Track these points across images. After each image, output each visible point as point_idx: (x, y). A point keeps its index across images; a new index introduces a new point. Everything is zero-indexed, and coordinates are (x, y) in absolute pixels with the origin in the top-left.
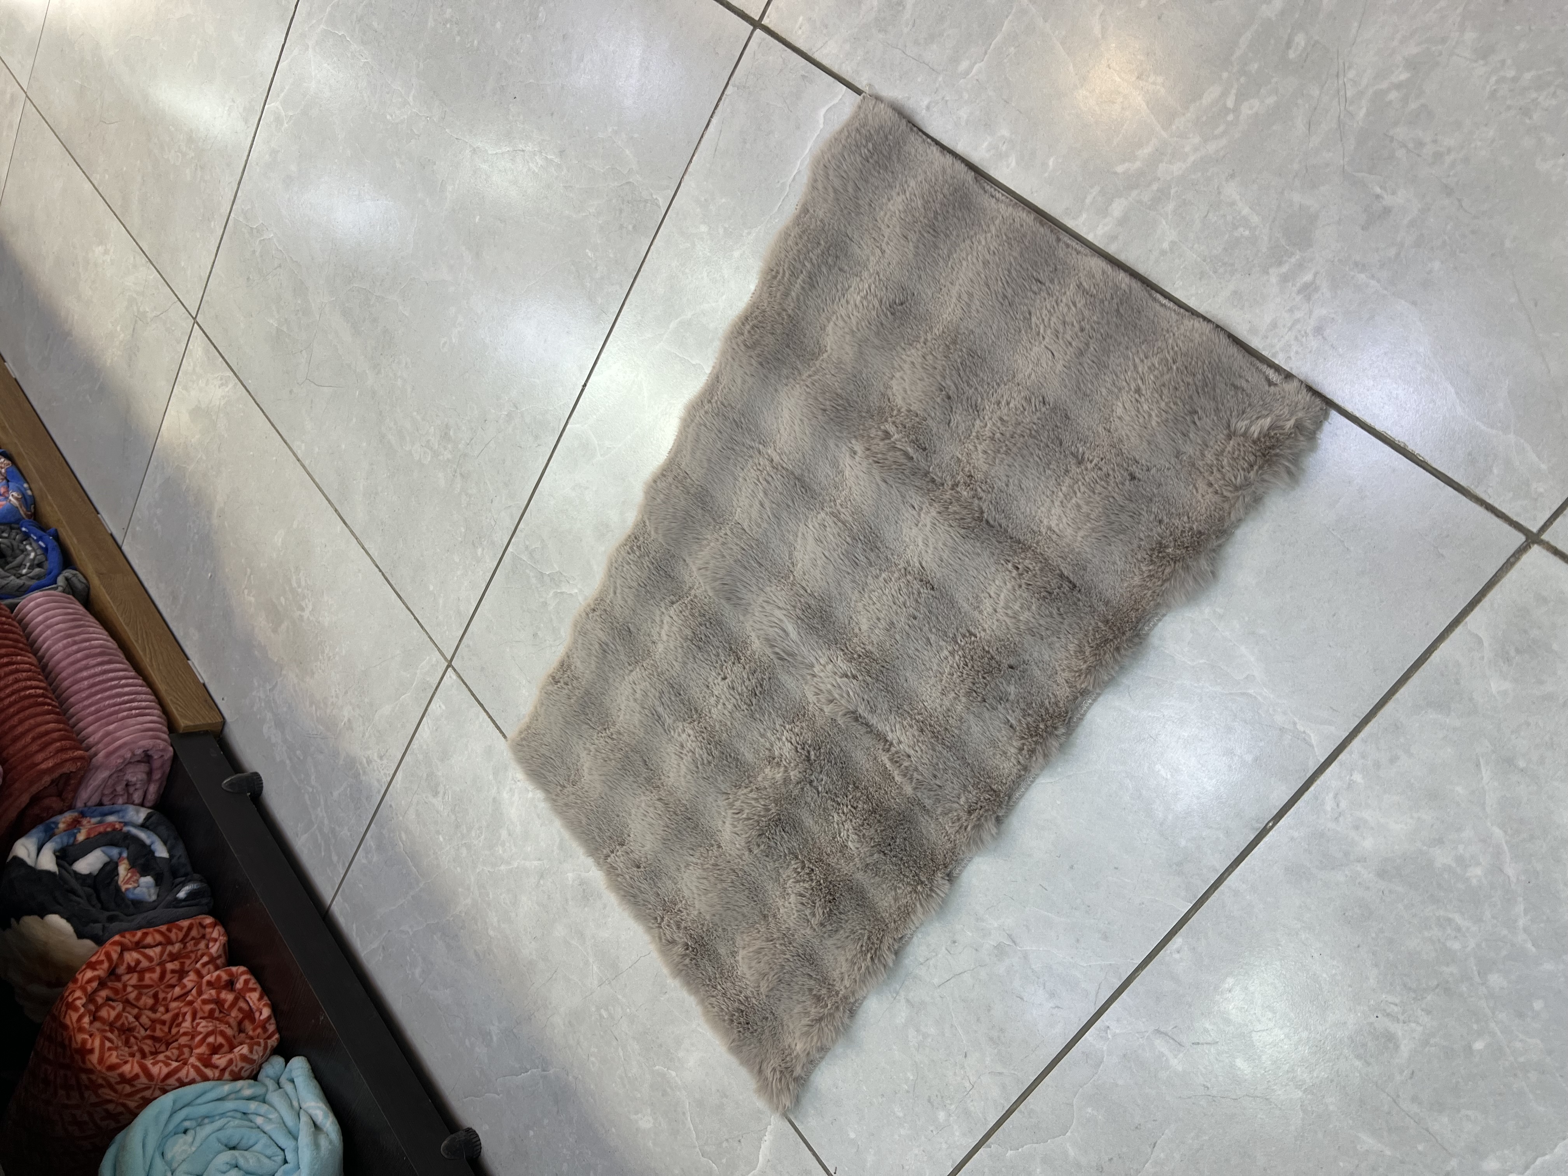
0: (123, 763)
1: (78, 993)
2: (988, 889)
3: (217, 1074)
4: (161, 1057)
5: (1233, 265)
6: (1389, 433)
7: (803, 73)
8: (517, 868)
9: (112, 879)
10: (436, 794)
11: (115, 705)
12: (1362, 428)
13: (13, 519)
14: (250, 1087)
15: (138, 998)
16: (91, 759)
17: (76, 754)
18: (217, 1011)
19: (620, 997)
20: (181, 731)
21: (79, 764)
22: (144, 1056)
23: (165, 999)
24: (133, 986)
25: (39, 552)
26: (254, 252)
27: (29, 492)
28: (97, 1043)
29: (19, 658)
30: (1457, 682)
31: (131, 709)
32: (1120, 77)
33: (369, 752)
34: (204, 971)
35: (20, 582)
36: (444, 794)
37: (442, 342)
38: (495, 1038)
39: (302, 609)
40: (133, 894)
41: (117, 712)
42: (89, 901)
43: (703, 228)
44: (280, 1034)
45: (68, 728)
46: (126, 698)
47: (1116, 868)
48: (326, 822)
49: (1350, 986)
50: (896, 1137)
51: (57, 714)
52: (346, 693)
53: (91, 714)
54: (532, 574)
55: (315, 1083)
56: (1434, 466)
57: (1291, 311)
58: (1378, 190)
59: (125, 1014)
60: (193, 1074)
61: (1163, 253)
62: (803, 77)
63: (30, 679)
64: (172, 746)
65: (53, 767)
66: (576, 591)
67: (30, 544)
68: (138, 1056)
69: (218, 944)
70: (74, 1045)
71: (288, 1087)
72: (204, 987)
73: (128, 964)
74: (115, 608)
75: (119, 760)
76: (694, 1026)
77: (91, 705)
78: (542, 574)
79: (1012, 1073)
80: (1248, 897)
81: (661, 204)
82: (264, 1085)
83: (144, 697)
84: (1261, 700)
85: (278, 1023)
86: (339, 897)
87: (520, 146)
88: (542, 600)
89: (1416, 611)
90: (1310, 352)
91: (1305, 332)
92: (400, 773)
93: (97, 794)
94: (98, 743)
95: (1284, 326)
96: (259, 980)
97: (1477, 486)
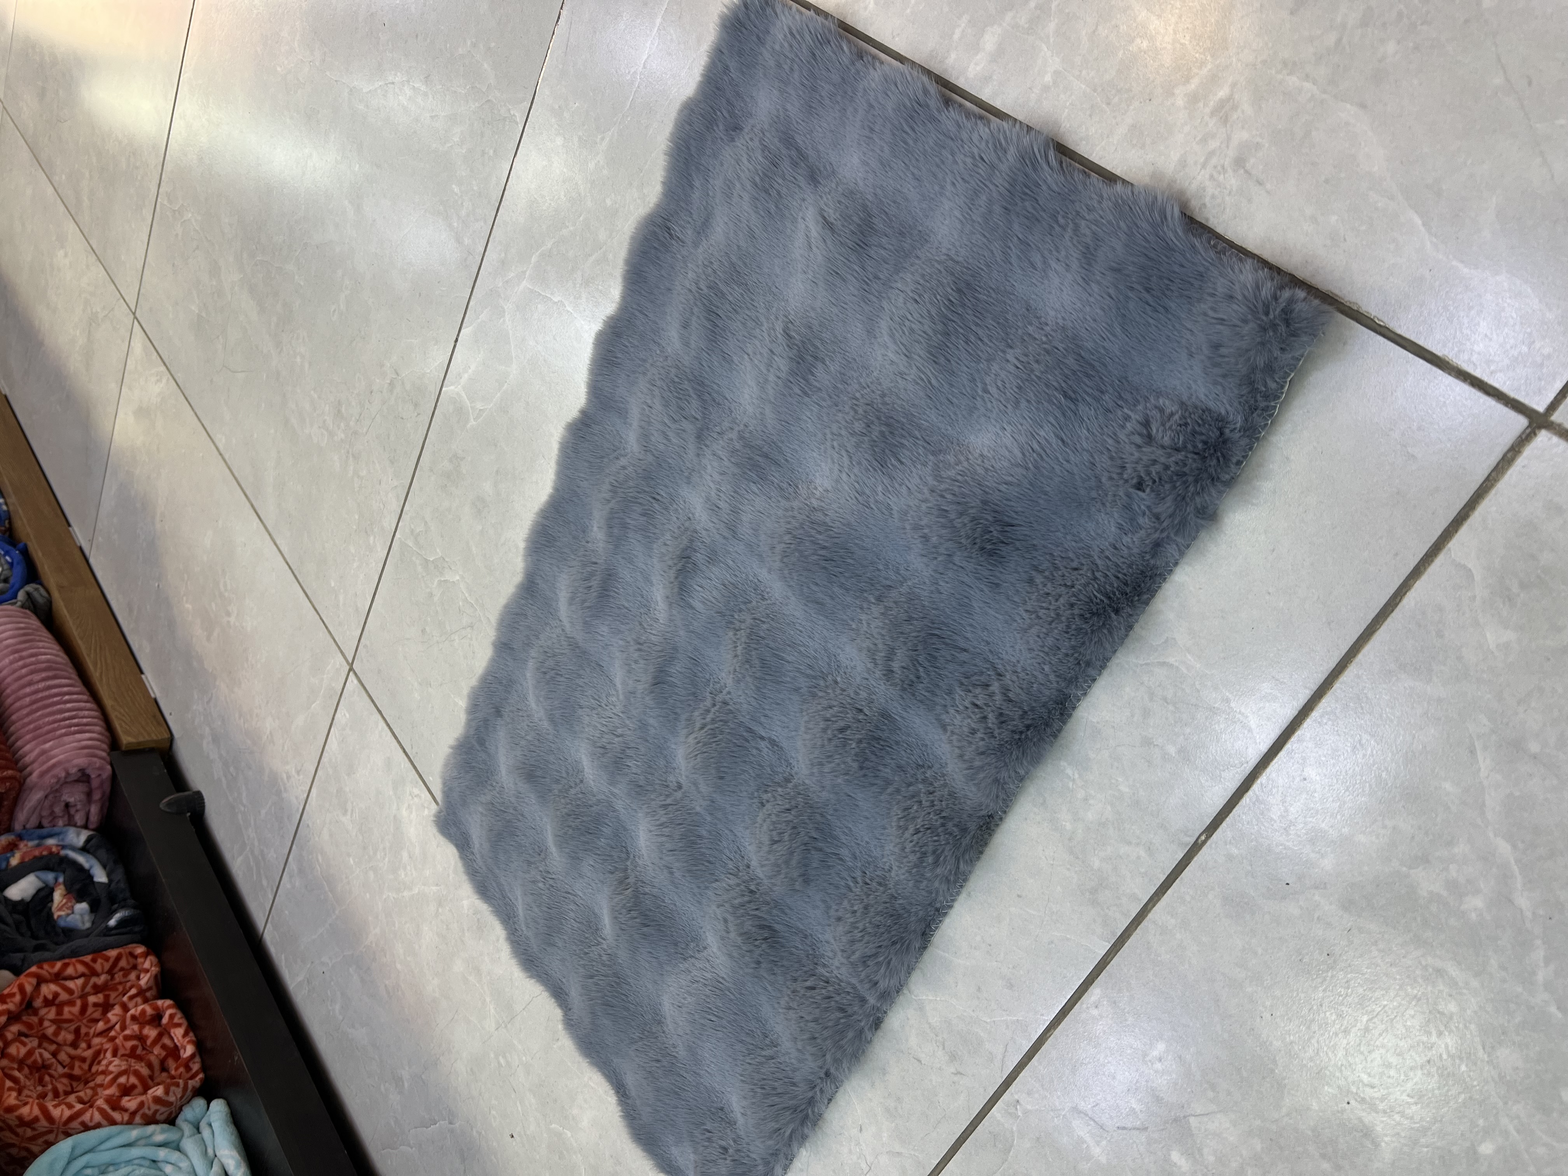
0: (57, 782)
3: (126, 1117)
4: (72, 1099)
6: (1336, 292)
8: (418, 894)
9: (45, 906)
10: (345, 812)
11: (55, 722)
14: (163, 1131)
15: (56, 1033)
16: (25, 780)
17: (5, 773)
18: (140, 1048)
19: (516, 1042)
20: (123, 748)
21: (8, 784)
22: (55, 1096)
23: (87, 1034)
24: (51, 1021)
25: (8, 567)
26: (177, 235)
27: (5, 508)
31: (70, 726)
33: (288, 767)
34: (131, 1005)
36: (352, 811)
37: (332, 309)
38: (406, 1085)
39: (229, 615)
40: (66, 921)
41: (55, 730)
42: (18, 929)
43: (559, 141)
44: (204, 1073)
46: (67, 714)
47: (1019, 896)
48: (256, 843)
52: (267, 703)
53: (28, 732)
54: (418, 562)
55: (231, 1129)
56: (1398, 331)
59: (38, 1051)
60: (97, 1117)
64: (110, 763)
66: (458, 578)
69: (148, 975)
71: (206, 1133)
72: (128, 1021)
73: (45, 997)
74: (71, 623)
75: (54, 781)
76: (586, 1079)
77: (30, 723)
78: (427, 561)
79: (913, 1153)
80: (1178, 936)
81: (518, 120)
82: (181, 1130)
83: (86, 713)
84: (1185, 671)
85: (203, 1062)
86: (269, 925)
87: (391, 79)
88: (428, 590)
89: (1381, 538)
90: (1230, 194)
91: (1223, 167)
92: (314, 790)
93: (35, 816)
94: (33, 762)
95: (1196, 163)
96: (186, 1014)
97: (1458, 354)
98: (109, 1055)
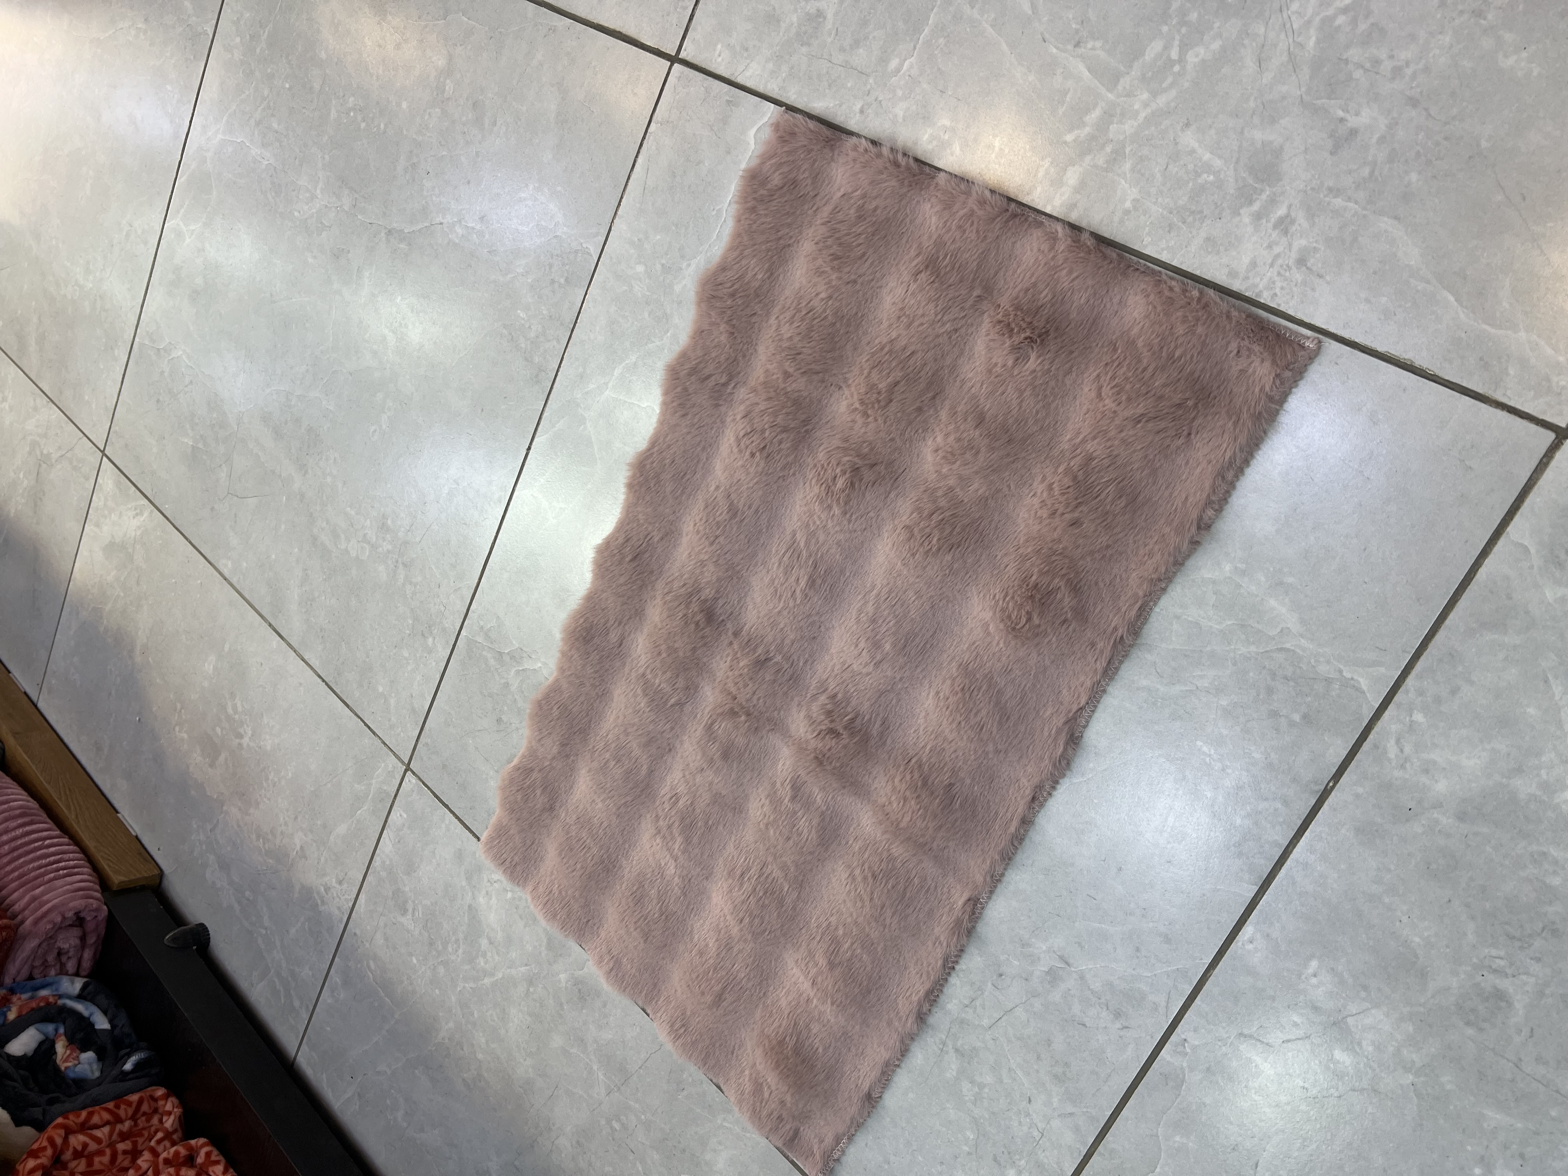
0: (52, 928)
2: (1030, 910)
5: (1201, 212)
6: (1393, 353)
7: (728, 98)
8: (503, 978)
9: (49, 1059)
10: (404, 912)
11: (40, 867)
16: (17, 928)
19: (632, 1103)
20: (115, 888)
21: (4, 934)
24: (83, 1174)
26: (162, 372)
30: (1509, 597)
31: (58, 870)
32: (1057, 48)
33: (327, 879)
34: (160, 1149)
36: (414, 910)
37: (372, 430)
39: (241, 736)
40: (73, 1072)
41: (43, 875)
42: (26, 1085)
43: (640, 269)
46: (52, 859)
48: (284, 965)
49: (1447, 947)
52: (296, 818)
53: (13, 881)
54: (489, 655)
56: (1444, 376)
57: (1270, 247)
58: (1341, 114)
61: (1127, 212)
62: (728, 102)
64: (106, 904)
66: (540, 665)
69: (172, 1117)
72: (161, 1166)
73: (74, 1148)
74: (34, 767)
75: (49, 926)
76: (719, 1122)
77: (13, 871)
78: (501, 654)
79: (1085, 1110)
80: (1319, 868)
81: (592, 252)
83: (71, 855)
86: (304, 1047)
87: (439, 219)
88: (503, 681)
89: (1453, 530)
90: (1296, 285)
91: (1288, 266)
92: (362, 896)
93: (26, 967)
94: (24, 910)
95: (1264, 264)
96: (222, 1151)
97: (1495, 390)
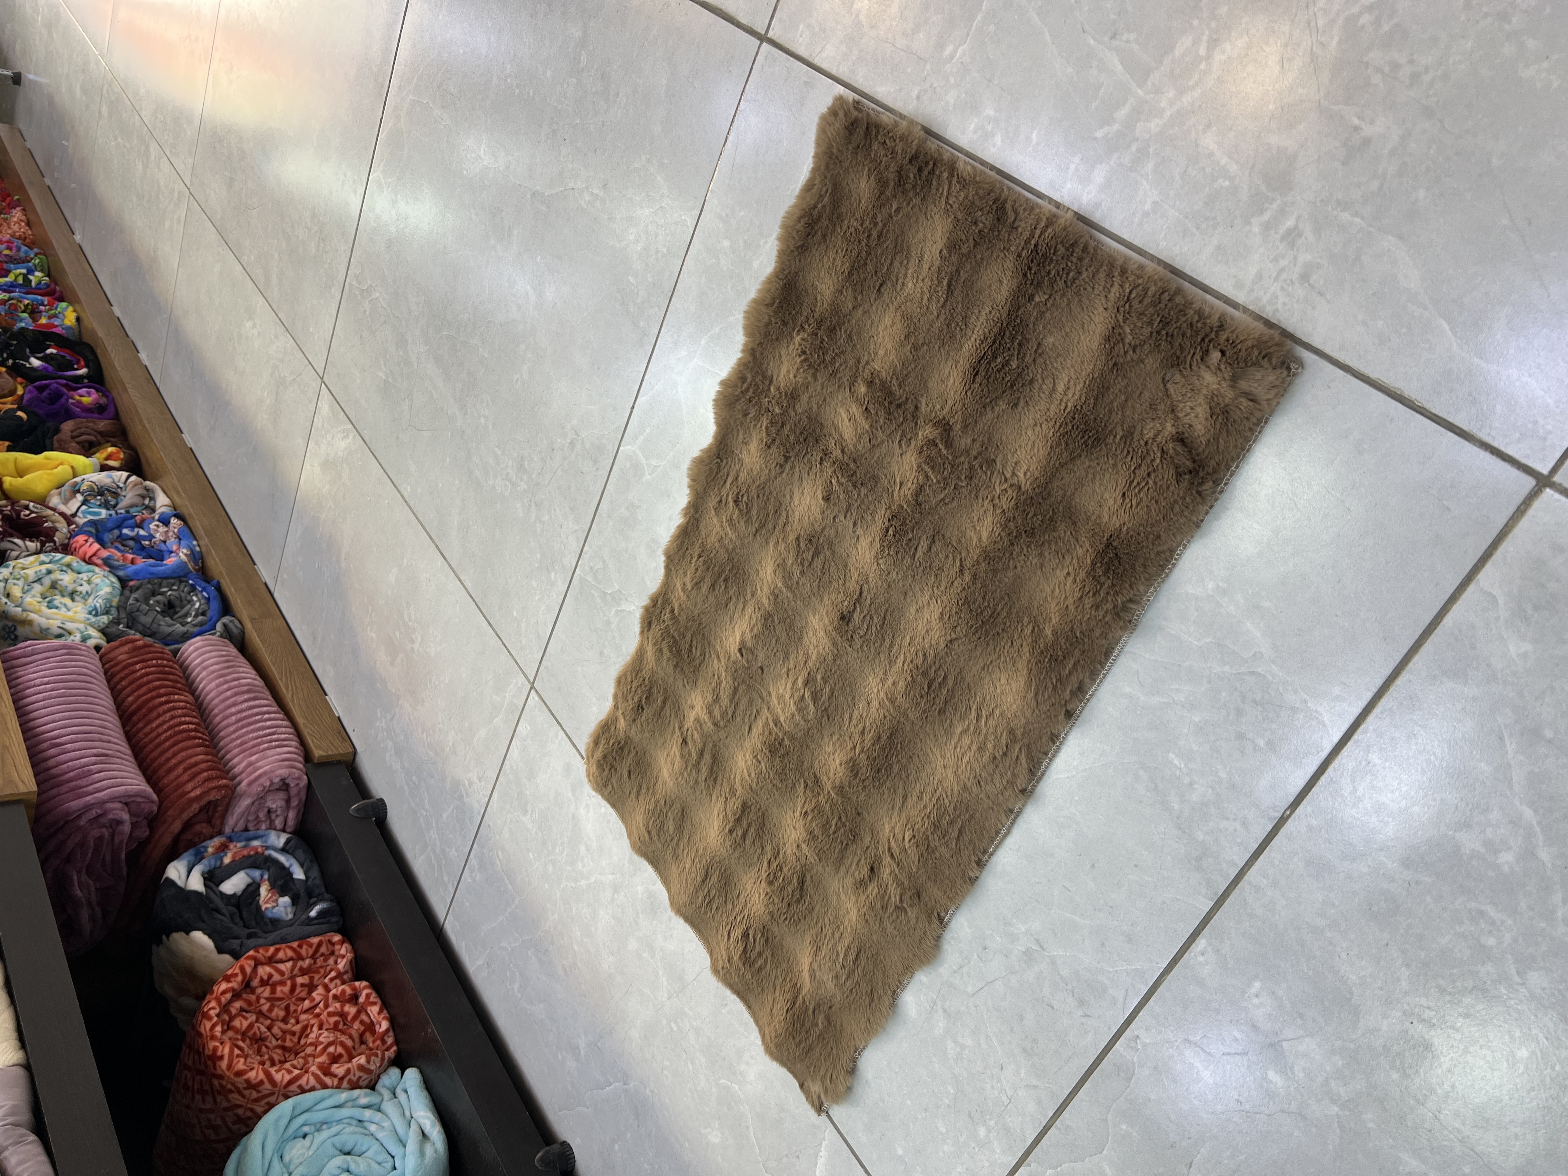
0: (262, 790)
1: (213, 1004)
2: (1015, 892)
3: (336, 1082)
4: (287, 1065)
5: (1214, 218)
6: (1384, 379)
7: (808, 77)
8: (595, 881)
9: (254, 899)
10: (525, 813)
11: (257, 738)
12: (1356, 377)
13: (182, 573)
14: (366, 1095)
15: (270, 1010)
16: (235, 788)
17: (221, 782)
18: (342, 1023)
19: (686, 1009)
20: (316, 761)
21: (224, 792)
22: (273, 1064)
23: (295, 1011)
24: (267, 999)
25: (203, 601)
26: (365, 311)
27: (198, 549)
28: (227, 1050)
29: (176, 696)
30: (1473, 647)
31: (271, 741)
32: (1095, 40)
33: (470, 775)
34: (331, 986)
35: (185, 629)
36: (532, 812)
37: (515, 378)
38: (582, 1052)
39: (413, 642)
40: (272, 912)
41: (258, 744)
42: (232, 919)
43: (726, 243)
44: (398, 1046)
45: (216, 759)
46: (268, 731)
47: (1136, 866)
48: (438, 843)
49: (1381, 989)
50: (941, 1154)
51: (207, 746)
52: (450, 719)
53: (235, 747)
54: (596, 594)
55: (425, 1093)
56: (1434, 411)
57: (1276, 260)
58: (1356, 121)
59: (256, 1025)
60: (312, 1081)
61: (1146, 214)
62: (807, 83)
63: (184, 716)
64: (307, 775)
65: (200, 794)
66: (633, 607)
67: (196, 595)
68: (268, 1064)
69: (345, 960)
70: (207, 1052)
71: (402, 1097)
72: (330, 1000)
73: (261, 977)
74: (264, 650)
75: (260, 789)
77: (236, 739)
78: (605, 593)
79: (1047, 1085)
80: (1269, 893)
81: (689, 224)
82: (380, 1094)
83: (283, 729)
84: (1270, 678)
85: (396, 1036)
86: (449, 916)
87: (571, 185)
88: (605, 619)
89: (1425, 571)
90: (1297, 302)
91: (1291, 281)
92: (495, 794)
93: (242, 820)
94: (242, 773)
95: (1270, 277)
96: (380, 994)
97: (1480, 429)
98: (315, 1029)
